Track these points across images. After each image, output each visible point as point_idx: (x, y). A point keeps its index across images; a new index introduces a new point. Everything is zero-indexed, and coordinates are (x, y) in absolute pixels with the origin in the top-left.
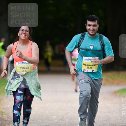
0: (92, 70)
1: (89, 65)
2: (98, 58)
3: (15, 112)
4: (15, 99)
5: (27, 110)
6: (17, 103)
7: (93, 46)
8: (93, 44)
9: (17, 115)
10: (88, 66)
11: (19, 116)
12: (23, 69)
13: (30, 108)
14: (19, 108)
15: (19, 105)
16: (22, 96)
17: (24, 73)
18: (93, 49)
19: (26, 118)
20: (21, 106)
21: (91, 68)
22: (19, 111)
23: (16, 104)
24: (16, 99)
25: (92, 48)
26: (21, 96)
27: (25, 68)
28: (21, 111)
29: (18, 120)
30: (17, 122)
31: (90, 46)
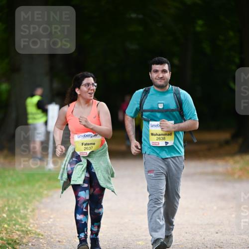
0: (166, 142)
1: (160, 135)
2: (173, 122)
3: (79, 217)
4: (77, 197)
5: (96, 211)
6: (80, 203)
7: (162, 104)
8: (163, 102)
9: (82, 221)
10: (159, 137)
11: (85, 222)
12: (86, 146)
13: (101, 207)
14: (84, 210)
15: (85, 205)
16: (87, 191)
17: (88, 152)
18: (163, 108)
19: (95, 224)
20: (86, 208)
21: (164, 139)
22: (84, 215)
23: (79, 205)
24: (79, 197)
25: (161, 106)
26: (85, 191)
27: (89, 144)
28: (88, 215)
29: (85, 229)
30: (84, 232)
31: (159, 105)
